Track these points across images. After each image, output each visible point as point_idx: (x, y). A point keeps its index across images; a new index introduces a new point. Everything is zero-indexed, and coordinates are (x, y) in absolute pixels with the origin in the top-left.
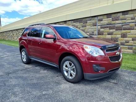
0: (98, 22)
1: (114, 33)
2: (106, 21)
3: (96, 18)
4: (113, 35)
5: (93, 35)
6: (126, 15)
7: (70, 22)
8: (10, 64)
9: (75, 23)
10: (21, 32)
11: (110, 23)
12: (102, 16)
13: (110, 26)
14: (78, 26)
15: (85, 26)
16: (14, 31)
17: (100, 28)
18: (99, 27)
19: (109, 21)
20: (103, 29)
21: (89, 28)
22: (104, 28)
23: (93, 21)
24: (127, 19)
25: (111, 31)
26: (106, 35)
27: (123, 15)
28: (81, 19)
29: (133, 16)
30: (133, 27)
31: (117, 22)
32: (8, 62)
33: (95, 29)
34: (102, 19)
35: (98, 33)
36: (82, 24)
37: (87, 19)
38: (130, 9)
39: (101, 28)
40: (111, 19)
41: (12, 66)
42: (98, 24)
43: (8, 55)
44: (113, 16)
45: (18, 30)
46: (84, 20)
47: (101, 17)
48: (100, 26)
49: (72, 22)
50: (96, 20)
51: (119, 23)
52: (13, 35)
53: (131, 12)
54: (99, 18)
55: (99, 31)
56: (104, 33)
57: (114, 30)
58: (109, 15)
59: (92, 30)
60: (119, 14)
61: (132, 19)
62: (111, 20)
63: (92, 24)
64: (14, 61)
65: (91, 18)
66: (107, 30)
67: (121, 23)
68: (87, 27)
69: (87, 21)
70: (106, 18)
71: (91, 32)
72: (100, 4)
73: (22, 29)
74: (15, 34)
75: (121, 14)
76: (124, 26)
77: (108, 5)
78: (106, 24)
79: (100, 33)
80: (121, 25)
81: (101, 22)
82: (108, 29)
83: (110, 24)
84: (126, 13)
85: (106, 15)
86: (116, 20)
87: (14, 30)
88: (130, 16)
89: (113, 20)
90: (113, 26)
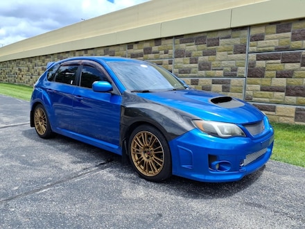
0: (251, 43)
1: (297, 73)
2: (272, 41)
3: (245, 33)
4: (292, 79)
5: (235, 76)
7: (171, 41)
8: (11, 157)
9: (184, 45)
10: (40, 63)
11: (284, 47)
12: (264, 27)
13: (285, 54)
14: (194, 54)
15: (214, 53)
16: (22, 62)
17: (255, 59)
18: (253, 57)
19: (283, 41)
20: (264, 62)
21: (223, 58)
22: (267, 59)
23: (237, 41)
25: (289, 66)
26: (272, 77)
28: (202, 35)
32: (5, 147)
33: (241, 62)
34: (263, 36)
35: (249, 71)
36: (204, 46)
37: (220, 35)
39: (259, 58)
40: (289, 34)
41: (17, 163)
42: (251, 49)
43: (7, 123)
44: (295, 27)
45: (33, 60)
46: (209, 36)
47: (261, 30)
48: (255, 55)
49: (178, 40)
50: (244, 36)
52: (18, 72)
54: (254, 32)
55: (251, 66)
56: (267, 73)
57: (297, 65)
58: (282, 26)
59: (233, 64)
62: (289, 39)
63: (232, 47)
64: (23, 145)
65: (229, 33)
66: (277, 64)
68: (219, 55)
69: (218, 39)
70: (275, 31)
71: (229, 69)
73: (43, 58)
74: (24, 69)
78: (273, 48)
79: (254, 73)
81: (260, 43)
82: (280, 61)
83: (287, 49)
85: (275, 26)
87: (23, 59)
89: (294, 39)
90: (295, 54)
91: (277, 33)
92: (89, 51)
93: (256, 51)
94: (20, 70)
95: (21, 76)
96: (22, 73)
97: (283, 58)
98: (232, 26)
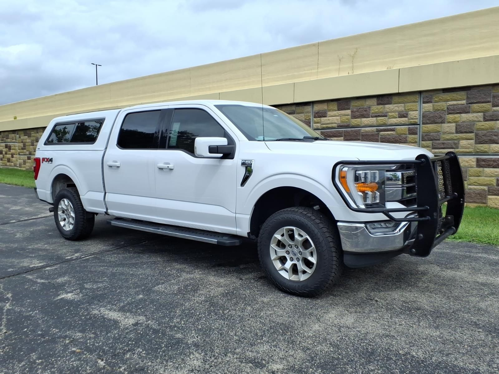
0: (315, 119)
2: (334, 118)
3: (309, 108)
6: (387, 106)
11: (345, 124)
12: (326, 104)
13: (346, 132)
16: (12, 135)
19: (344, 118)
24: (390, 114)
27: (378, 104)
29: (403, 109)
30: (404, 136)
31: (365, 121)
34: (326, 113)
38: (396, 91)
40: (349, 112)
42: (316, 126)
44: (354, 104)
47: (324, 107)
50: (308, 112)
51: (370, 124)
53: (395, 99)
54: (317, 108)
58: (343, 103)
60: (369, 102)
61: (402, 116)
62: (349, 117)
65: (293, 108)
67: (375, 123)
70: (336, 108)
72: (320, 70)
75: (374, 101)
76: (382, 133)
77: (342, 75)
78: (335, 125)
80: (374, 129)
81: (323, 119)
82: (342, 138)
83: (347, 127)
84: (386, 100)
86: (363, 116)
88: (397, 108)
89: (354, 117)
90: (355, 131)
91: (339, 110)
93: (320, 127)
94: (8, 147)
95: (9, 156)
96: (12, 151)
97: (345, 136)
98: (295, 102)
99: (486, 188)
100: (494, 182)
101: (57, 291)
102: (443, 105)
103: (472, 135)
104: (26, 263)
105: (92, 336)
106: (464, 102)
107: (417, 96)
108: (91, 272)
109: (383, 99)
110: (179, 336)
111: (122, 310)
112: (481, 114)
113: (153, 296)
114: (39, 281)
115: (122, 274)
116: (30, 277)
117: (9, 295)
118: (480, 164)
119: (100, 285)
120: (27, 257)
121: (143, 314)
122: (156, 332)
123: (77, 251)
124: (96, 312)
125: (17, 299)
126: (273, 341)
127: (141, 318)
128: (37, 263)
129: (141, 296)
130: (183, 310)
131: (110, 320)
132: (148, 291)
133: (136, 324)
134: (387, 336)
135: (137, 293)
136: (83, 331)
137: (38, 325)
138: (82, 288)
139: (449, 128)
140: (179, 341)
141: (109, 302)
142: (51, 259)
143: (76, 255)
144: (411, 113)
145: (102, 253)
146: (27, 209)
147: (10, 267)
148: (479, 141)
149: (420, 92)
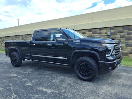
2: (88, 34)
3: (81, 31)
6: (102, 31)
10: (6, 39)
12: (85, 30)
19: (90, 34)
24: (103, 33)
27: (99, 30)
29: (106, 31)
38: (104, 27)
40: (91, 32)
44: (93, 30)
45: (2, 38)
51: (97, 35)
53: (104, 29)
58: (90, 30)
60: (97, 30)
62: (92, 34)
67: (99, 35)
70: (88, 31)
72: (83, 21)
73: (8, 37)
76: (100, 38)
77: (89, 23)
80: (98, 37)
81: (85, 34)
83: (91, 36)
86: (95, 33)
88: (104, 31)
92: (29, 35)
98: (77, 30)
99: (128, 52)
100: (130, 50)
101: (25, 83)
102: (117, 31)
103: (124, 38)
104: (12, 75)
105: (41, 96)
106: (122, 30)
107: (110, 28)
108: (32, 77)
109: (101, 29)
110: (66, 95)
111: (46, 88)
112: (126, 33)
113: (53, 84)
114: (18, 80)
115: (41, 77)
116: (15, 79)
117: (11, 85)
118: (126, 45)
119: (36, 81)
120: (11, 73)
121: (52, 89)
122: (59, 94)
123: (25, 71)
124: (39, 89)
125: (14, 85)
126: (93, 96)
127: (53, 90)
128: (15, 75)
129: (49, 84)
130: (63, 88)
131: (44, 91)
132: (51, 82)
133: (52, 92)
134: (123, 93)
135: (48, 83)
136: (38, 95)
137: (24, 93)
138: (32, 82)
139: (118, 36)
140: (67, 97)
141: (41, 86)
142: (19, 74)
143: (25, 72)
144: (108, 32)
145: (32, 71)
146: (5, 59)
147: (8, 76)
148: (126, 40)
149: (110, 27)
